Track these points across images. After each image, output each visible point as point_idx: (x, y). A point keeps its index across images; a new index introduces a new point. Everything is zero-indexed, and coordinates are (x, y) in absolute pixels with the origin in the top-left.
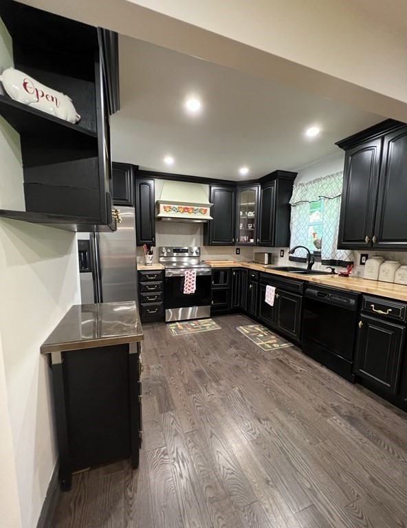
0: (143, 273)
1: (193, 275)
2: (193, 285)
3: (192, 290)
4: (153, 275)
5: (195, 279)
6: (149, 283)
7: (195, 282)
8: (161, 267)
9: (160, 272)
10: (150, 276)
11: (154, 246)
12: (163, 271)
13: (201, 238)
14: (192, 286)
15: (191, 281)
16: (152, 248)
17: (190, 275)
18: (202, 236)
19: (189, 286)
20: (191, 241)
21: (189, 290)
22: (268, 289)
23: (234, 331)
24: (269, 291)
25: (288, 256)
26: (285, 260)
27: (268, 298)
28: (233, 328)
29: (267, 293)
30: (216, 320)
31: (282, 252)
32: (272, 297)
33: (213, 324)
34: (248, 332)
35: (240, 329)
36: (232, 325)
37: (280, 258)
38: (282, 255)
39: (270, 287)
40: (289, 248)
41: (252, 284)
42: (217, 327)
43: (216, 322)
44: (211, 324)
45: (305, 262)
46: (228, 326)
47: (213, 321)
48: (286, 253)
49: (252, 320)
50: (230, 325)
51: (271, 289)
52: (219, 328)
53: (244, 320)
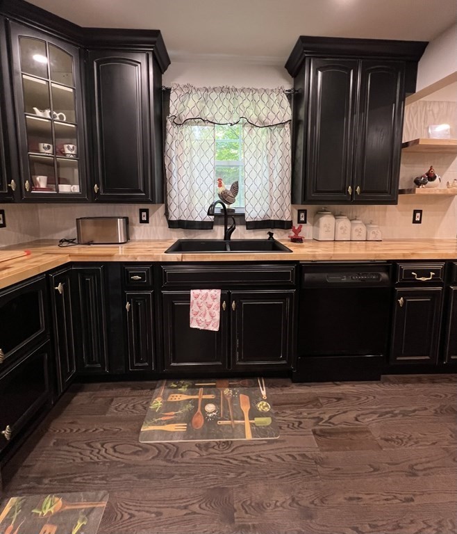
22: (196, 297)
23: (153, 458)
24: (200, 301)
25: (162, 221)
26: (154, 228)
27: (199, 318)
28: (135, 453)
29: (194, 309)
30: (39, 480)
31: (144, 214)
32: (214, 311)
33: (58, 514)
34: (180, 427)
35: (156, 436)
36: (111, 445)
37: (139, 226)
38: (144, 219)
39: (205, 291)
40: (164, 205)
41: (129, 299)
42: (92, 509)
43: (50, 491)
44: (45, 521)
45: (212, 228)
46: (112, 462)
47: (32, 498)
48: (157, 215)
49: (128, 386)
50: (111, 451)
51: (207, 295)
52: (104, 504)
53: (112, 400)
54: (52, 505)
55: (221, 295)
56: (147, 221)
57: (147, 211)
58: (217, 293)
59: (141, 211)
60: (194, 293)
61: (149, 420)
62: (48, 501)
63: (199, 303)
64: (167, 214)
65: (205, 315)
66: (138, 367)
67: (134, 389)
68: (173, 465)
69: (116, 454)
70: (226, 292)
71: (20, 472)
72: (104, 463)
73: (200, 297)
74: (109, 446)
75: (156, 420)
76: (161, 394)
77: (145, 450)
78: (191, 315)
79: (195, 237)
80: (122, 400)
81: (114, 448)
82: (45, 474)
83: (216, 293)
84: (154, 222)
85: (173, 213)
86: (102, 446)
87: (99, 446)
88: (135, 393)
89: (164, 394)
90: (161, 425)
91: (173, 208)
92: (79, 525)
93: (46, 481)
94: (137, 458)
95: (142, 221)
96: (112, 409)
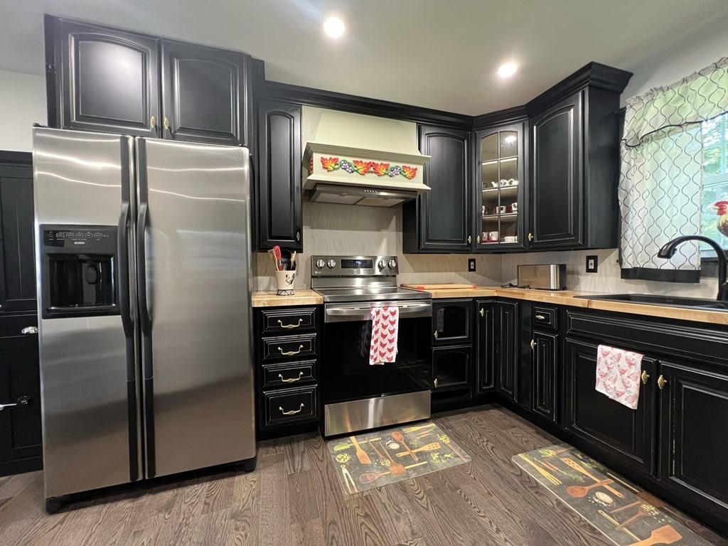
0: (270, 315)
1: (391, 318)
2: (391, 341)
3: (388, 355)
4: (293, 320)
5: (396, 326)
6: (283, 338)
7: (396, 335)
8: (313, 298)
9: (310, 312)
10: (287, 320)
11: (300, 250)
12: (320, 308)
13: (398, 237)
14: (389, 346)
15: (386, 332)
16: (294, 256)
17: (385, 318)
18: (401, 233)
19: (383, 345)
20: (379, 244)
21: (382, 355)
22: (605, 355)
23: (513, 473)
24: (609, 361)
25: (614, 270)
26: (604, 278)
27: (608, 383)
28: (504, 462)
29: (601, 368)
30: (447, 428)
31: (592, 261)
32: (631, 380)
33: (445, 444)
34: (555, 481)
35: (526, 466)
36: (493, 445)
37: (584, 275)
38: (592, 267)
39: (617, 351)
40: (618, 249)
41: (536, 338)
42: (459, 457)
43: (448, 435)
44: (439, 441)
45: (698, 282)
46: (485, 451)
47: (440, 430)
48: (608, 263)
49: (535, 429)
50: (490, 448)
51: (620, 356)
52: (466, 461)
53: (514, 427)
54: (445, 439)
55: (643, 362)
56: (595, 270)
57: (595, 258)
58: (637, 358)
59: (589, 258)
60: (602, 349)
61: (530, 455)
62: (445, 436)
63: (609, 363)
64: (620, 261)
65: (615, 381)
66: (540, 410)
67: (538, 433)
68: (524, 489)
69: (491, 451)
70: (652, 360)
71: (443, 419)
72: (481, 448)
73: (610, 356)
74: (490, 445)
75: (536, 459)
76: (559, 452)
77: (512, 465)
78: (598, 376)
79: (667, 293)
80: (522, 431)
81: (492, 448)
82: (451, 427)
83: (634, 357)
84: (603, 271)
85: (627, 260)
86: (487, 441)
87: (485, 440)
88: (535, 435)
89: (561, 453)
90: (537, 465)
91: (627, 252)
92: (449, 456)
93: (450, 431)
94: (503, 465)
95: (588, 270)
96: (510, 431)
